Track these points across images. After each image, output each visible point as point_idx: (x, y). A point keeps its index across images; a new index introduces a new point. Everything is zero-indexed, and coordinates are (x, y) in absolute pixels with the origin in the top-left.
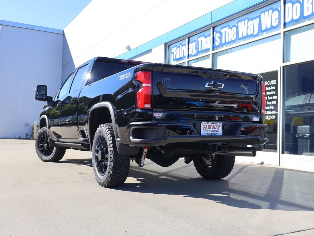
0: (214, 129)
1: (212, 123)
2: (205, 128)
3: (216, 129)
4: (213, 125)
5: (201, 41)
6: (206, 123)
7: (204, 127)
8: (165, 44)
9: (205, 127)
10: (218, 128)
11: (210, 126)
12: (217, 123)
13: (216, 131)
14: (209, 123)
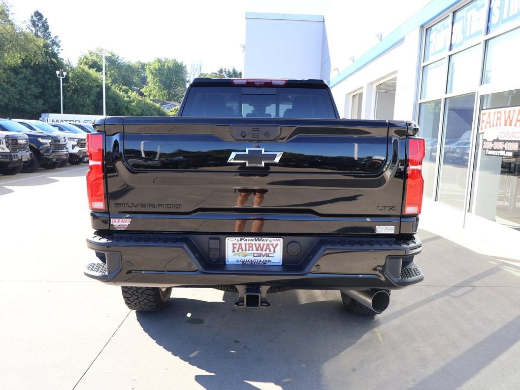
0: (262, 250)
1: (254, 238)
2: (236, 250)
3: (268, 252)
4: (258, 242)
5: (471, 16)
6: (239, 238)
7: (234, 248)
8: (422, 27)
9: (237, 247)
10: (272, 249)
11: (249, 244)
12: (267, 239)
13: (267, 255)
14: (248, 239)
